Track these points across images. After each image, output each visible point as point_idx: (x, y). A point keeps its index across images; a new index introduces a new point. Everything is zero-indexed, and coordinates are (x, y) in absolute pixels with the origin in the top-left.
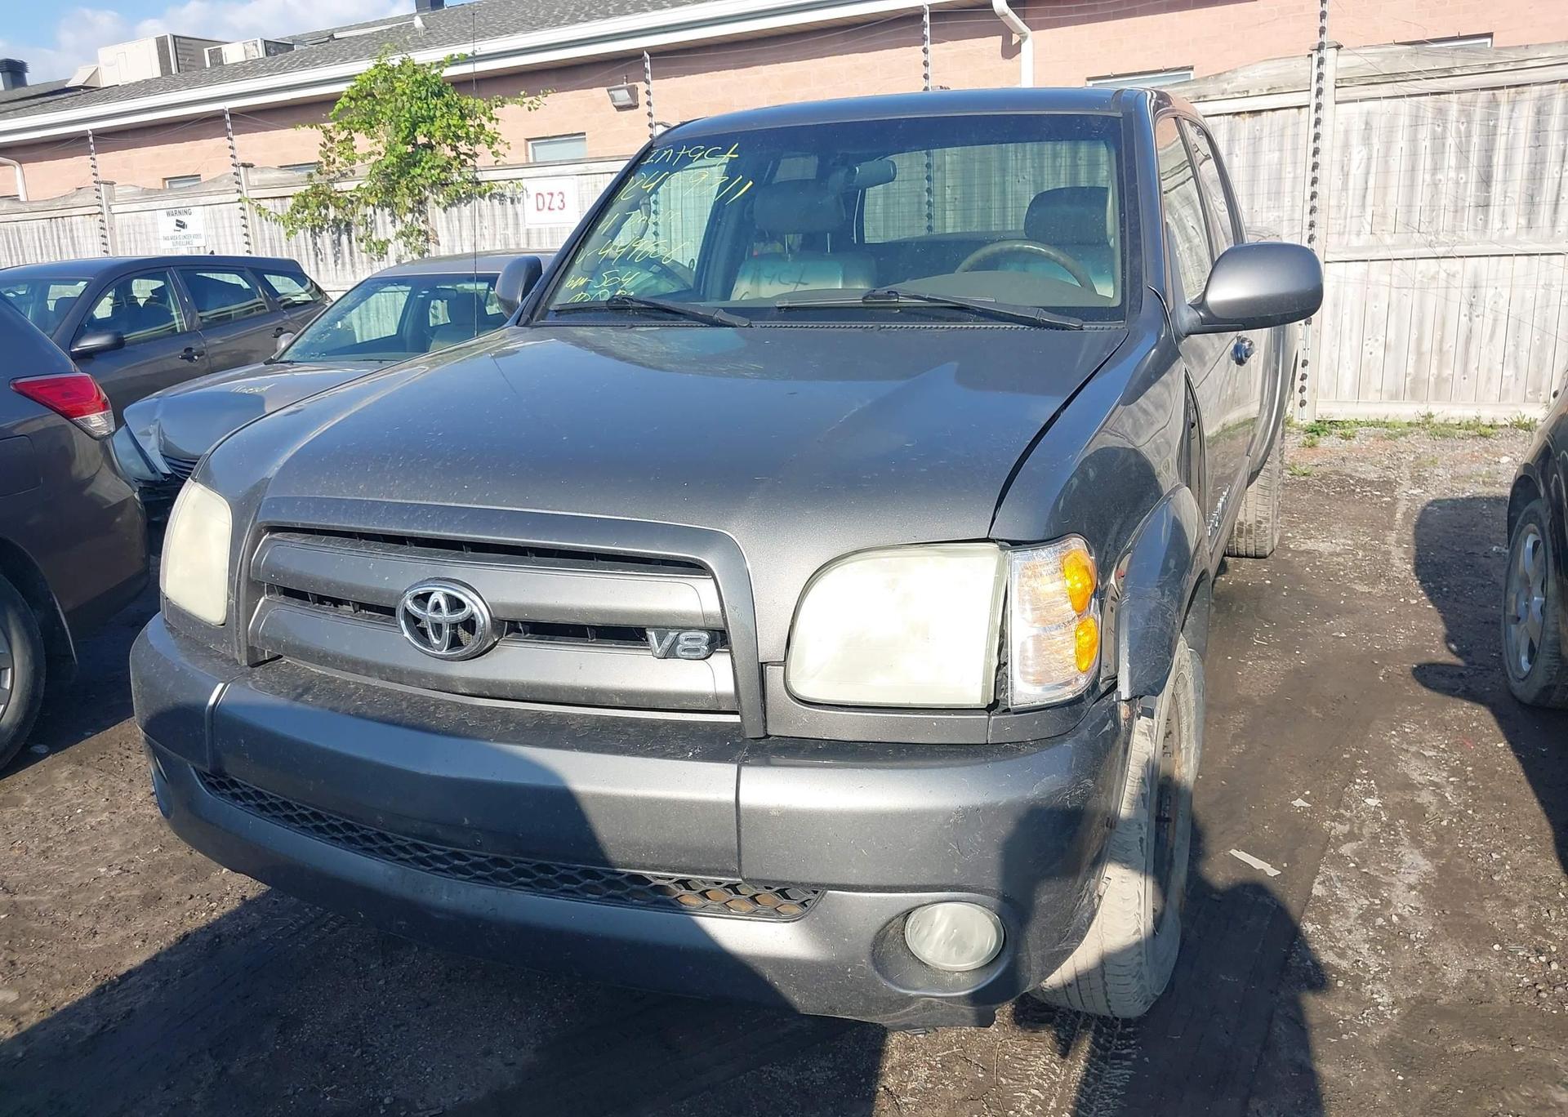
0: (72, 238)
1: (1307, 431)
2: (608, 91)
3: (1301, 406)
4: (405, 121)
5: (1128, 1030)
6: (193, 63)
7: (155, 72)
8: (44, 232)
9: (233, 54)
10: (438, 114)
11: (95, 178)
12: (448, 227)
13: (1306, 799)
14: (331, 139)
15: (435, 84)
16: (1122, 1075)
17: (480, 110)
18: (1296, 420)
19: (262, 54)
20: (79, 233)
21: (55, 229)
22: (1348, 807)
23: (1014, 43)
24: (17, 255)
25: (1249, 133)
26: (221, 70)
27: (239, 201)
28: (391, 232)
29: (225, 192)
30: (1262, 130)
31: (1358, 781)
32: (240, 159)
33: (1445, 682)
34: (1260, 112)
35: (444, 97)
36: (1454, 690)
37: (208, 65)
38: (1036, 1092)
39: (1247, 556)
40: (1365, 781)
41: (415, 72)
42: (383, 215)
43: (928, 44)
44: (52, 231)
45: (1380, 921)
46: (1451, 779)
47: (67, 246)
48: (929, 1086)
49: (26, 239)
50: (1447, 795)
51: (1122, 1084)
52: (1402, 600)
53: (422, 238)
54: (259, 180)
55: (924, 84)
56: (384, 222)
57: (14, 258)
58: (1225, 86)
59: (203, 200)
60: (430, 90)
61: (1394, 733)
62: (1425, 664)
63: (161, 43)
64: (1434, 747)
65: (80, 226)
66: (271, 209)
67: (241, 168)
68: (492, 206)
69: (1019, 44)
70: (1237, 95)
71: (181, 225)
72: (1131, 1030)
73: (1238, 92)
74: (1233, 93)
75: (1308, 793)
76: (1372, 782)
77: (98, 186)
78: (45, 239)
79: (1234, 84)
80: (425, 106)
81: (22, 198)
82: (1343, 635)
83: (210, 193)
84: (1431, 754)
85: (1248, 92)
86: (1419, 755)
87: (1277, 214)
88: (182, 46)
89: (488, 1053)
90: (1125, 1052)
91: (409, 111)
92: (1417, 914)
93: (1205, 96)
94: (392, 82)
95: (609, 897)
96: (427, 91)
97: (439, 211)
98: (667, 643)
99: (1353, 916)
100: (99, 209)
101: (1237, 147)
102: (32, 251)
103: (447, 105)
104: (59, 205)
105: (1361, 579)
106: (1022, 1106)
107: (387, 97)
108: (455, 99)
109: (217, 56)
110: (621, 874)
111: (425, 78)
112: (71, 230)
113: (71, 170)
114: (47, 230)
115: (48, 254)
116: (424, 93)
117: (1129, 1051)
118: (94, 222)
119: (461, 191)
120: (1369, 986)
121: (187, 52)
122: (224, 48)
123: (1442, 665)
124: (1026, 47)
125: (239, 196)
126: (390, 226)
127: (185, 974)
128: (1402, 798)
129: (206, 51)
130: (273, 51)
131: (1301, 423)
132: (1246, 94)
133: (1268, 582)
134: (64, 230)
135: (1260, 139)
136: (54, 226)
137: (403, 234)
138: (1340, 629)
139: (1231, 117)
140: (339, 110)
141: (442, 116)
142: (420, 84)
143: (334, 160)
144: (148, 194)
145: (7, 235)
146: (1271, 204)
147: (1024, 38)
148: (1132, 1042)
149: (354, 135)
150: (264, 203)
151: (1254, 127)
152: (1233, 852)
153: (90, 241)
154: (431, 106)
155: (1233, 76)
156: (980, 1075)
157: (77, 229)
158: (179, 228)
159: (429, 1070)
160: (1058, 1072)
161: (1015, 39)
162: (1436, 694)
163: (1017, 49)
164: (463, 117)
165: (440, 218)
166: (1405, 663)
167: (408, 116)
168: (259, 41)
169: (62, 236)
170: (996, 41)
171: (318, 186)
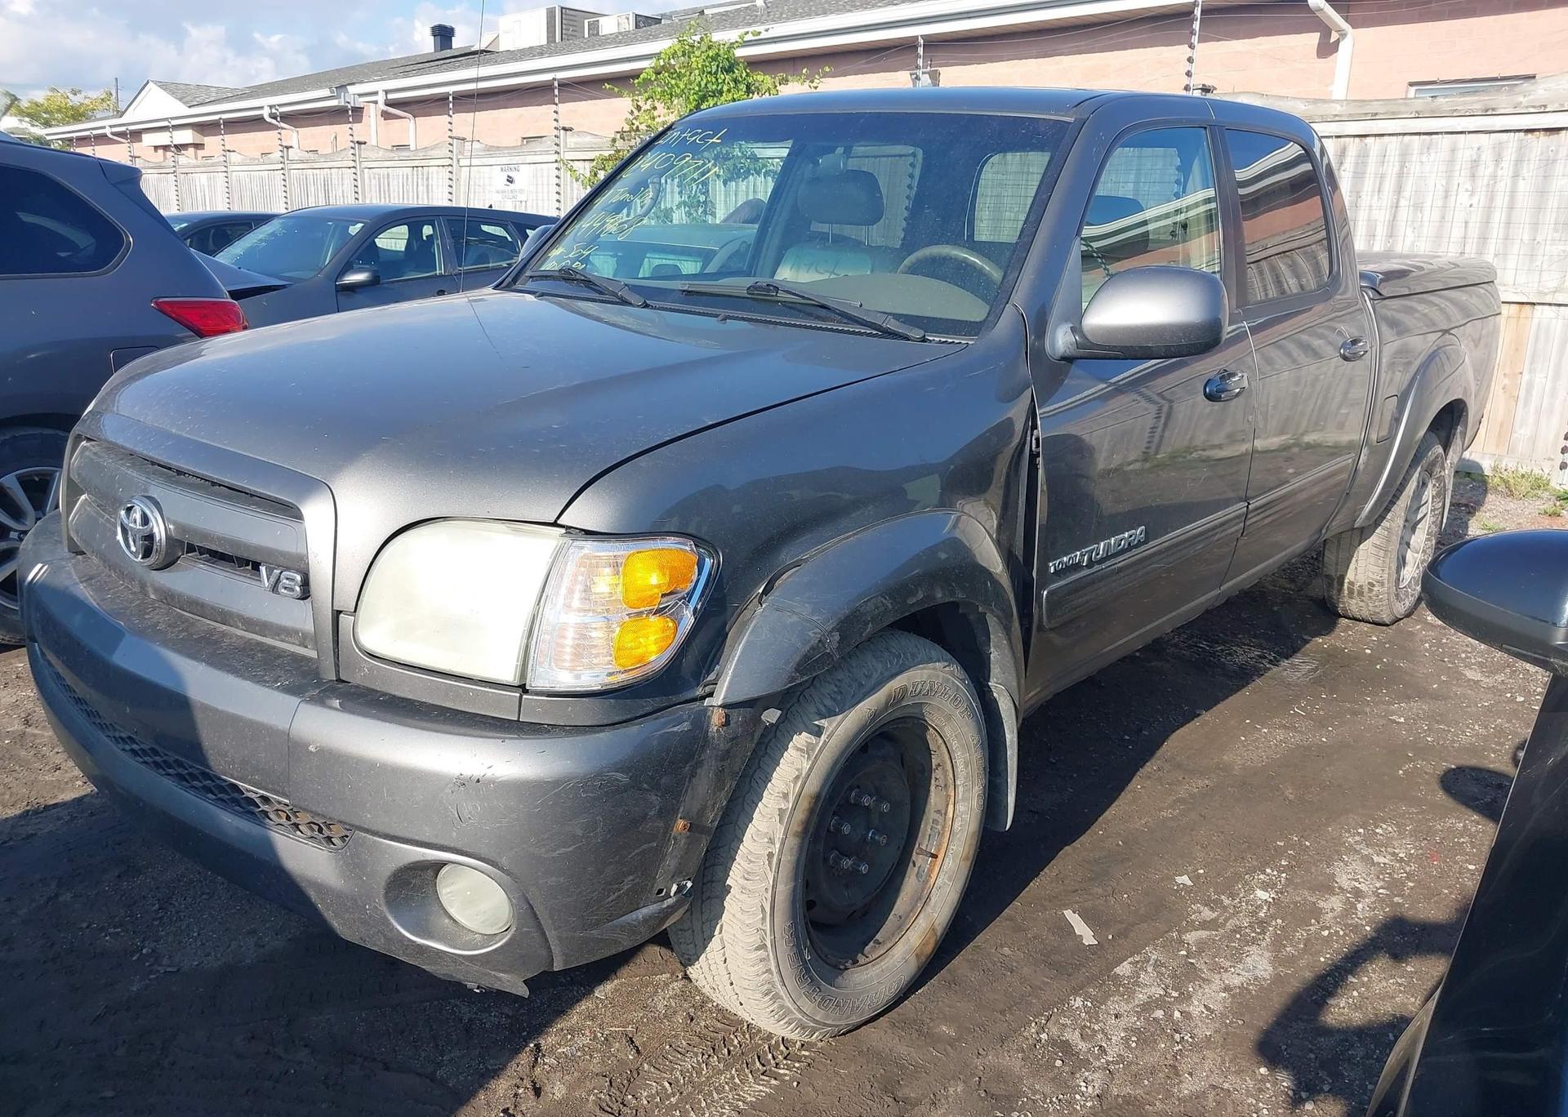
0: (428, 186)
1: (1559, 498)
2: (911, 75)
3: (1561, 469)
4: (694, 94)
5: (803, 1053)
6: (575, 33)
7: (543, 40)
8: (407, 178)
9: (608, 26)
10: (725, 88)
11: (449, 133)
12: (726, 201)
13: (1195, 878)
14: (639, 108)
15: (727, 59)
16: (761, 1091)
17: (764, 88)
18: (1553, 484)
19: (632, 26)
20: (434, 182)
21: (415, 176)
22: (1232, 896)
23: (1332, 40)
24: (385, 198)
25: (1542, 154)
26: (597, 39)
27: (556, 161)
28: (677, 199)
29: (547, 152)
30: (1557, 151)
31: (1268, 871)
32: (562, 124)
33: (1475, 789)
34: (1558, 130)
35: (734, 72)
36: (1477, 799)
37: (586, 35)
38: (667, 1085)
39: (1363, 620)
40: (1275, 873)
41: (710, 48)
42: (672, 185)
43: (1195, 39)
44: (413, 179)
45: (1159, 1014)
46: (1380, 891)
47: (423, 193)
48: (579, 1054)
49: (394, 184)
50: (1360, 906)
51: (754, 1099)
52: (1509, 695)
53: (700, 210)
54: (575, 143)
55: (1186, 81)
56: (672, 192)
57: (383, 200)
58: (1521, 99)
59: (530, 159)
60: (721, 65)
61: (1361, 830)
62: (1468, 767)
63: (551, 13)
64: (1394, 854)
65: (435, 176)
66: (582, 171)
67: (562, 131)
68: (766, 182)
69: (1338, 42)
70: (1532, 110)
71: (510, 180)
72: (807, 1053)
73: (1534, 107)
74: (1527, 107)
75: (1202, 871)
76: (1284, 875)
77: (450, 140)
78: (407, 184)
79: (1531, 97)
80: (714, 80)
81: (412, 147)
82: (1402, 720)
83: (535, 153)
84: (1382, 860)
85: (1545, 106)
86: (1367, 860)
87: (1563, 248)
88: (568, 17)
89: (253, 932)
90: (782, 1071)
91: (699, 85)
92: (1207, 1017)
93: (1493, 109)
94: (689, 57)
95: (220, 799)
96: (718, 66)
97: (719, 184)
98: (273, 580)
99: (1137, 1002)
100: (450, 162)
101: (1525, 171)
102: (396, 195)
103: (735, 81)
104: (421, 155)
105: (1481, 665)
106: (646, 1094)
107: (683, 71)
108: (744, 75)
109: (594, 27)
110: (225, 781)
111: (718, 55)
112: (428, 179)
113: (435, 126)
114: (410, 177)
115: (408, 199)
116: (714, 68)
117: (787, 1072)
118: (444, 173)
119: (739, 166)
120: (1087, 1074)
121: (571, 23)
122: (601, 19)
123: (1489, 771)
124: (1345, 47)
125: (556, 157)
126: (677, 196)
127: (92, 814)
128: (1305, 899)
129: (586, 22)
130: (642, 25)
131: (1558, 488)
132: (1543, 110)
133: (1368, 651)
134: (423, 179)
135: (1554, 161)
136: (415, 173)
137: (684, 203)
138: (1401, 714)
139: (1522, 134)
140: (644, 79)
141: (729, 91)
142: (714, 59)
143: (638, 127)
144: (492, 150)
145: (379, 179)
146: (1557, 236)
147: (1343, 35)
148: (797, 1065)
149: (657, 104)
150: (576, 165)
151: (1548, 147)
152: (1068, 913)
153: (440, 190)
154: (720, 81)
155: (1532, 88)
156: (631, 1057)
157: (432, 178)
158: (508, 183)
159: (195, 934)
160: (704, 1073)
161: (1334, 37)
162: (1450, 800)
163: (1335, 47)
164: (749, 90)
165: (720, 191)
166: (1446, 761)
167: (697, 88)
168: (631, 15)
169: (420, 184)
170: (1313, 38)
171: (619, 151)
